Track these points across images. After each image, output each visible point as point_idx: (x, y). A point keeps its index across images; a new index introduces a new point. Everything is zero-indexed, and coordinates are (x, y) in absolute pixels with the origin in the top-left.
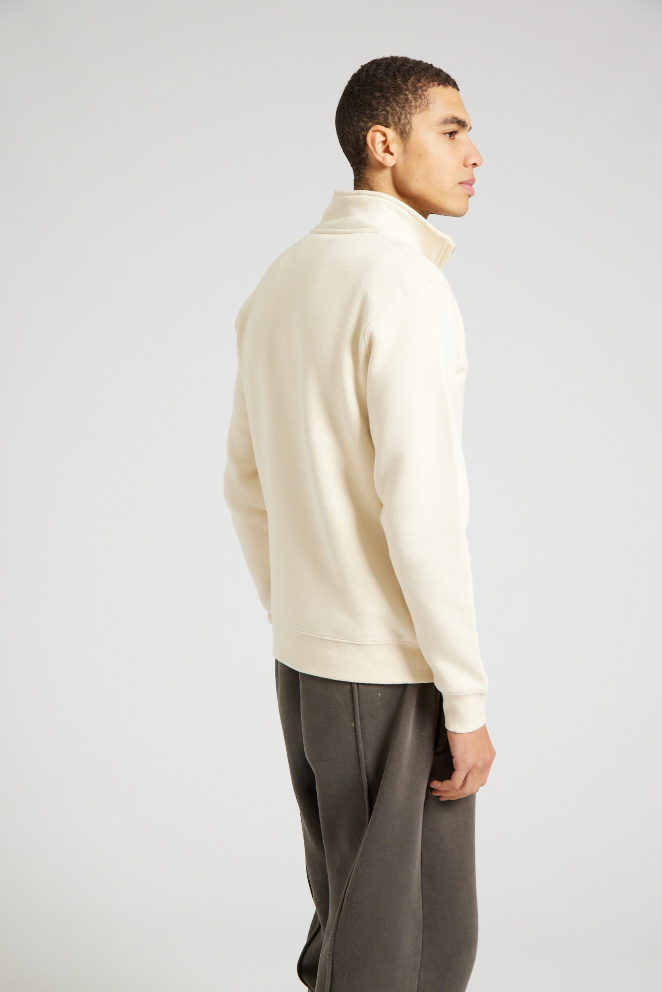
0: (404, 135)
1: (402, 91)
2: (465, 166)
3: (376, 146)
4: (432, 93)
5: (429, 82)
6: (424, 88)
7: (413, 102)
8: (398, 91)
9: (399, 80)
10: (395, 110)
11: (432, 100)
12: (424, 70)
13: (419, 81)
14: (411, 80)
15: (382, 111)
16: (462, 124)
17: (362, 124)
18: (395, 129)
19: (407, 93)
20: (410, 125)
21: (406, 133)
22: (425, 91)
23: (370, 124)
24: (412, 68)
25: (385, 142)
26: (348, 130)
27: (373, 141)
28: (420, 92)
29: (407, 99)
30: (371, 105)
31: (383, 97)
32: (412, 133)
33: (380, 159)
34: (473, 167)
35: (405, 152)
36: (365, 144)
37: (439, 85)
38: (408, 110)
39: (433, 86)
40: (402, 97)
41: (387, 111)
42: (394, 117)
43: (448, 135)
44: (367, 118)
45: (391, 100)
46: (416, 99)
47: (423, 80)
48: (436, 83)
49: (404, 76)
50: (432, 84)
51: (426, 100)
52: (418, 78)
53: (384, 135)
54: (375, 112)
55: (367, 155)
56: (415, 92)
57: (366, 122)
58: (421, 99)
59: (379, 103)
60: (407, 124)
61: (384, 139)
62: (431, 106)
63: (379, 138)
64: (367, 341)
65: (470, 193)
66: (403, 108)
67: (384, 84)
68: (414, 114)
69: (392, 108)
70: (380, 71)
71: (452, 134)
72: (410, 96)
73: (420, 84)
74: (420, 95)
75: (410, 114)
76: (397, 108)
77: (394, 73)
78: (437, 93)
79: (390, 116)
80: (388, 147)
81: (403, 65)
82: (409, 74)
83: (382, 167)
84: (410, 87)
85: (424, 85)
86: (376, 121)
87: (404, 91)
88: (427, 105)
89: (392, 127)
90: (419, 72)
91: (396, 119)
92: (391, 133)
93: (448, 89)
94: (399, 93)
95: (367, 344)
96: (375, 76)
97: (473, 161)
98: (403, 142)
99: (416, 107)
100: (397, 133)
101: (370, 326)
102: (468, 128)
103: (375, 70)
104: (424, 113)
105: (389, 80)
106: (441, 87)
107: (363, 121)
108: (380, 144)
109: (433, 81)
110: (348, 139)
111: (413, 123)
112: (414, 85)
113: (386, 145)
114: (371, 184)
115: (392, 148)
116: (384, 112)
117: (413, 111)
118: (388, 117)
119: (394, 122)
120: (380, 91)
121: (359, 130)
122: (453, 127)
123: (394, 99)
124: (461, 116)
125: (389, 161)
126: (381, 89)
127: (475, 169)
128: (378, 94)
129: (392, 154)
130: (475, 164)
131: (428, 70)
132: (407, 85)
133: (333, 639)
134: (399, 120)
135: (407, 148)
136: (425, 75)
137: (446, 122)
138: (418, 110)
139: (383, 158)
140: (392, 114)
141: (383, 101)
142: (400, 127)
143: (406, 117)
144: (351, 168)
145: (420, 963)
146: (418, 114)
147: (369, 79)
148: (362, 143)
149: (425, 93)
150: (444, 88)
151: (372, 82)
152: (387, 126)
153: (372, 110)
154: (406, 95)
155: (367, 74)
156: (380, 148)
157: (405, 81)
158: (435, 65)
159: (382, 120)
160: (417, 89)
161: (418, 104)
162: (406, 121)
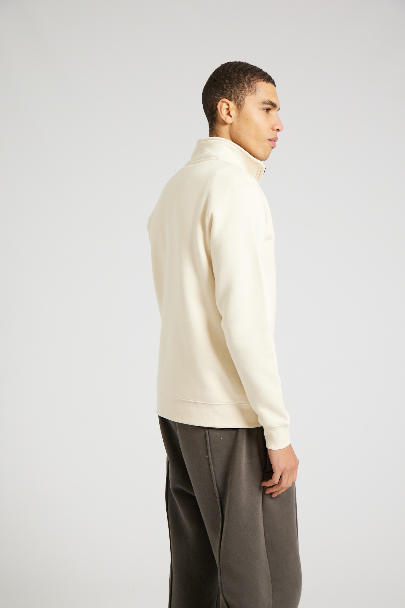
0: (239, 107)
1: (241, 81)
2: (273, 130)
3: (222, 111)
4: (259, 85)
5: (258, 79)
6: (255, 82)
7: (247, 89)
8: (240, 81)
9: (241, 75)
11: (258, 89)
12: (256, 72)
13: (252, 77)
14: (248, 76)
15: (229, 91)
16: (274, 105)
17: (216, 97)
18: (235, 103)
19: (244, 83)
20: (243, 102)
21: (241, 106)
22: (255, 83)
23: (221, 98)
24: (250, 70)
25: (228, 109)
26: (208, 100)
27: (221, 107)
28: (252, 83)
29: (244, 87)
30: (223, 87)
31: (230, 83)
32: (244, 106)
33: (224, 118)
34: (277, 132)
35: (239, 116)
36: (217, 109)
37: (264, 81)
38: (244, 93)
39: (260, 81)
40: (241, 85)
41: (231, 92)
42: (235, 96)
43: (266, 110)
44: (219, 94)
45: (235, 86)
46: (249, 87)
47: (255, 77)
48: (262, 80)
49: (244, 73)
50: (259, 80)
51: (255, 88)
52: (252, 75)
53: (228, 105)
54: (224, 91)
55: (217, 115)
56: (249, 83)
57: (219, 97)
58: (252, 88)
59: (227, 87)
60: (242, 101)
61: (228, 107)
62: (257, 92)
63: (225, 106)
64: (210, 218)
65: (273, 146)
66: (241, 91)
67: (232, 76)
68: (246, 96)
69: (235, 90)
70: (231, 68)
71: (268, 110)
72: (246, 85)
73: (252, 79)
74: (252, 85)
75: (245, 95)
76: (237, 91)
77: (239, 70)
78: (262, 86)
79: (233, 95)
80: (229, 112)
81: (245, 67)
82: (247, 72)
83: (225, 123)
84: (247, 80)
85: (255, 80)
86: (225, 96)
87: (243, 82)
88: (255, 92)
89: (233, 101)
90: (253, 72)
91: (236, 97)
92: (232, 104)
93: (269, 84)
94: (240, 82)
95: (210, 220)
96: (227, 71)
97: (277, 128)
98: (238, 110)
99: (248, 91)
100: (235, 105)
101: (211, 210)
102: (278, 108)
103: (229, 67)
104: (253, 96)
105: (235, 74)
106: (265, 82)
107: (217, 96)
108: (225, 110)
109: (261, 78)
110: (207, 105)
111: (245, 101)
112: (249, 79)
113: (229, 111)
114: (218, 133)
115: (231, 114)
116: (229, 92)
118: (232, 95)
119: (235, 99)
120: (229, 80)
121: (214, 100)
122: (269, 106)
123: (236, 85)
124: (274, 101)
125: (229, 120)
126: (230, 79)
127: (279, 133)
128: (227, 81)
129: (231, 117)
130: (278, 130)
131: (259, 72)
132: (245, 79)
134: (238, 98)
135: (240, 114)
136: (257, 74)
137: (264, 103)
138: (249, 94)
139: (226, 118)
140: (234, 94)
141: (230, 86)
142: (238, 102)
143: (242, 97)
144: (208, 122)
146: (249, 96)
147: (224, 72)
148: (215, 108)
149: (255, 84)
150: (266, 83)
151: (225, 74)
152: (230, 100)
153: (223, 90)
154: (244, 84)
155: (223, 69)
156: (224, 112)
157: (244, 76)
158: (263, 70)
159: (228, 96)
160: (250, 82)
161: (249, 90)
162: (242, 99)
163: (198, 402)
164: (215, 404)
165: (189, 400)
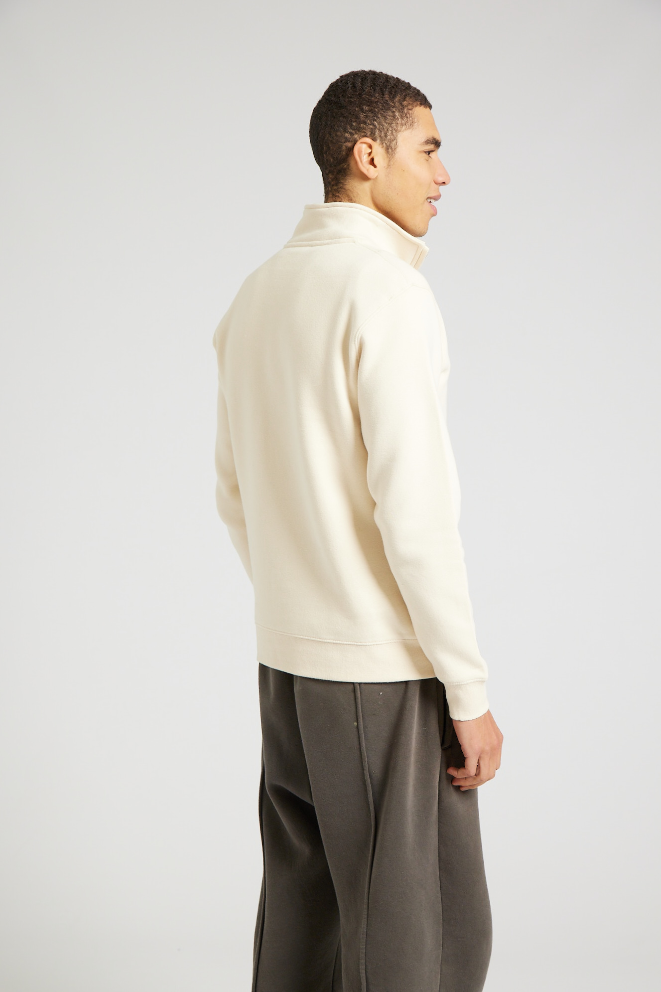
0: (389, 149)
1: (389, 108)
2: (436, 183)
3: (362, 158)
4: (415, 112)
5: (412, 102)
6: (410, 107)
7: (400, 120)
8: (387, 107)
9: (387, 97)
10: (383, 125)
11: (416, 119)
13: (404, 100)
14: (398, 98)
16: (437, 144)
18: (381, 143)
19: (394, 110)
20: (395, 142)
21: (391, 149)
22: (410, 109)
23: (358, 136)
24: (398, 86)
25: (370, 154)
27: (360, 152)
28: (405, 111)
29: (394, 116)
30: (358, 117)
31: (371, 111)
32: (398, 150)
33: (365, 170)
35: (389, 166)
36: (353, 155)
37: (421, 105)
38: (394, 127)
39: (416, 106)
40: (390, 113)
41: (374, 126)
42: (381, 132)
43: (427, 154)
44: (353, 130)
45: (379, 116)
46: (402, 117)
47: (408, 99)
48: (418, 104)
49: (391, 93)
50: (415, 104)
51: (411, 118)
52: (403, 96)
53: (370, 147)
54: (362, 125)
56: (401, 111)
57: (355, 135)
58: (407, 117)
59: (367, 117)
60: (393, 141)
61: (370, 151)
62: (417, 124)
63: (365, 149)
64: (357, 346)
65: (434, 211)
66: (390, 124)
67: (374, 100)
68: (400, 131)
69: (380, 123)
71: (429, 152)
72: (397, 114)
73: (406, 103)
74: (406, 114)
75: (396, 131)
77: (382, 89)
78: (419, 113)
79: (377, 131)
80: (373, 159)
83: (365, 178)
84: (397, 104)
85: (409, 104)
86: (364, 134)
87: (391, 108)
88: (412, 124)
90: (404, 90)
91: (383, 134)
92: (376, 146)
94: (387, 109)
95: (357, 349)
97: (442, 180)
98: (388, 157)
99: (402, 124)
100: (383, 147)
101: (358, 332)
104: (410, 130)
105: (377, 96)
106: (422, 107)
108: (367, 155)
109: (416, 100)
110: (328, 148)
111: (398, 140)
112: (400, 103)
113: (371, 157)
114: (351, 195)
115: (376, 162)
116: (371, 126)
117: (399, 128)
118: (375, 132)
119: (380, 136)
120: (368, 105)
121: (345, 141)
122: (431, 147)
123: (382, 115)
124: (437, 137)
125: (372, 172)
126: (370, 104)
128: (366, 108)
129: (375, 167)
130: (443, 183)
132: (394, 102)
133: (335, 642)
134: (386, 136)
135: (392, 163)
137: (426, 142)
138: (404, 128)
139: (368, 170)
140: (379, 129)
141: (371, 115)
142: (386, 142)
143: (392, 133)
145: (442, 957)
146: (404, 131)
149: (410, 112)
150: (424, 109)
151: (360, 95)
152: (374, 140)
153: (360, 123)
154: (393, 112)
156: (365, 159)
157: (392, 98)
159: (369, 134)
160: (403, 107)
161: (403, 122)
162: (392, 137)
163: (341, 642)
164: (371, 644)
165: (325, 641)
